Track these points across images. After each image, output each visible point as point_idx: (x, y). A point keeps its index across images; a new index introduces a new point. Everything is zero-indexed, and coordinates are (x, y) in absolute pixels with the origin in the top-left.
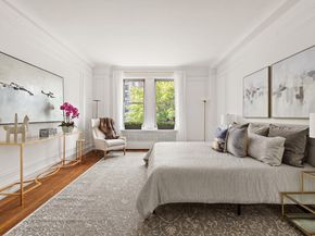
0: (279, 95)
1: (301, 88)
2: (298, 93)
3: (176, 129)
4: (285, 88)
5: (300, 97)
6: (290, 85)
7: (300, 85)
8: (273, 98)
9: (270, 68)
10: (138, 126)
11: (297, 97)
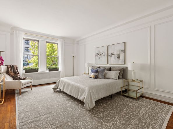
0: (111, 56)
1: (119, 55)
2: (118, 56)
3: (59, 70)
4: (113, 54)
5: (119, 57)
6: (115, 53)
7: (118, 54)
8: (109, 57)
9: (107, 46)
10: (36, 70)
11: (118, 57)
